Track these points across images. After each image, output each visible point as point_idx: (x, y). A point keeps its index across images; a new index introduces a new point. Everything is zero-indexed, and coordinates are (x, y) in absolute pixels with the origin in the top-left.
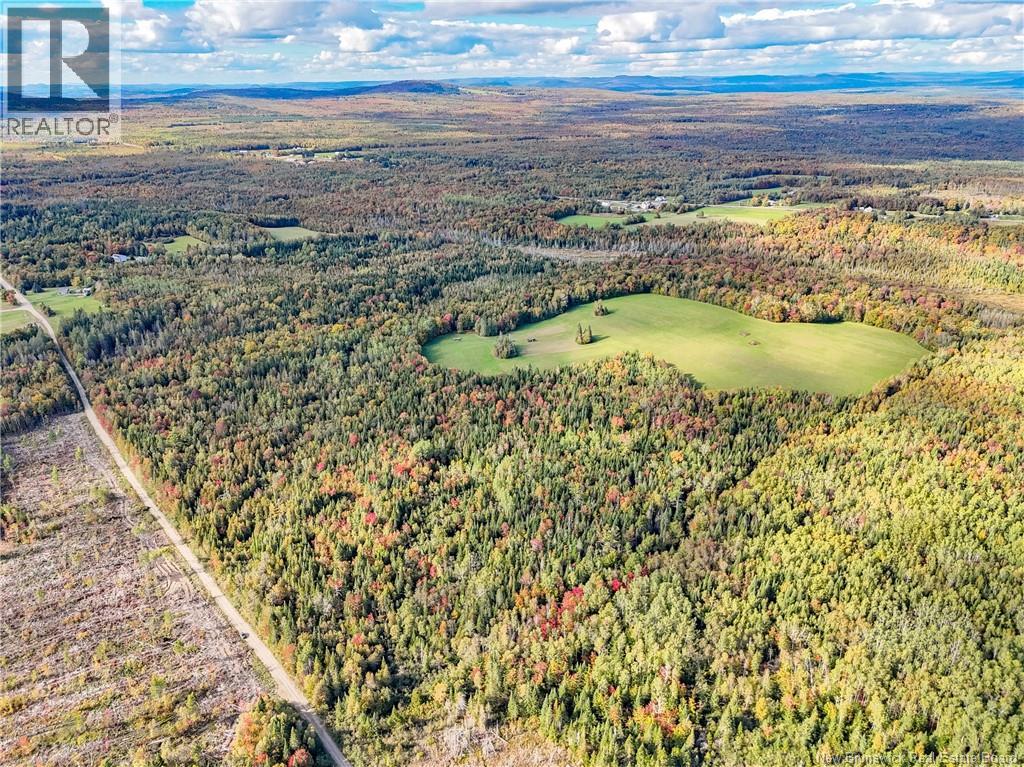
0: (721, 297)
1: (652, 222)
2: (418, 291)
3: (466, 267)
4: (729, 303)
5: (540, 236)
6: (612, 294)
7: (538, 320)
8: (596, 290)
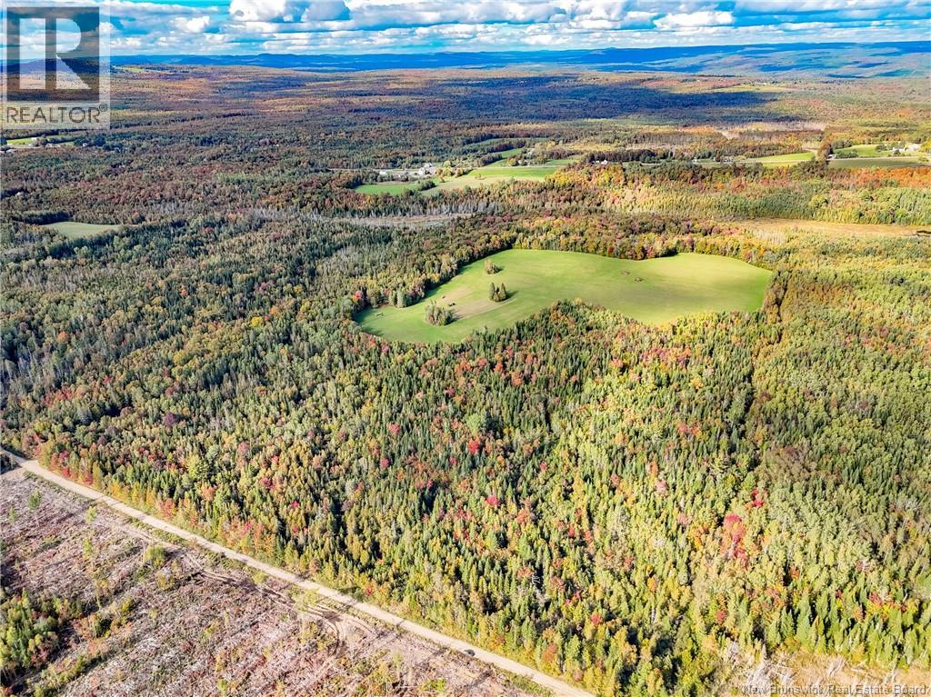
0: (582, 245)
1: (444, 186)
4: (591, 249)
5: (352, 208)
7: (440, 285)
8: (474, 251)
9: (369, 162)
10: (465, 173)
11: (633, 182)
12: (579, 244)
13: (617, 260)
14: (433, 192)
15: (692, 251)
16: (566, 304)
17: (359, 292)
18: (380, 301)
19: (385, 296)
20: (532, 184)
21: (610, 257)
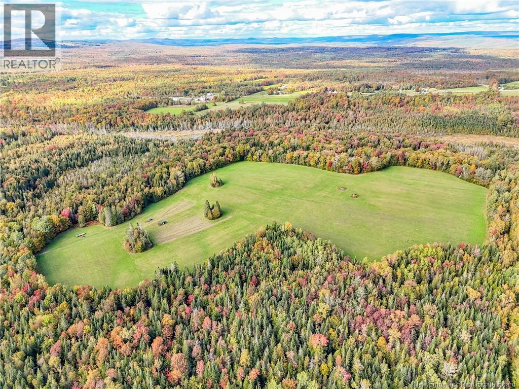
0: (305, 159)
1: (212, 109)
2: (30, 186)
3: (79, 155)
4: (312, 163)
5: (136, 124)
6: (218, 166)
7: (161, 198)
8: (205, 164)
9: (169, 93)
10: (233, 100)
11: (355, 106)
12: (302, 158)
13: (335, 173)
14: (204, 113)
15: (405, 165)
16: (274, 229)
17: (67, 210)
18: (91, 218)
19: (97, 213)
20: (279, 106)
21: (329, 170)
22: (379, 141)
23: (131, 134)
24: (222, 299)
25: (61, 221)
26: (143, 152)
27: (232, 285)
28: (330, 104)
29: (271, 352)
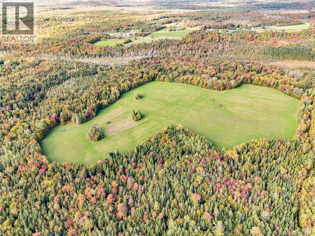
0: (191, 80)
1: (135, 42)
2: (31, 98)
3: (56, 76)
4: (195, 83)
5: (88, 54)
6: (139, 85)
7: (106, 106)
8: (131, 84)
9: (107, 30)
10: (147, 35)
11: (223, 40)
12: (189, 80)
13: (209, 90)
14: (129, 45)
15: (251, 84)
16: (172, 129)
17: (54, 115)
18: (68, 119)
19: (71, 116)
20: (176, 40)
21: (205, 88)
22: (236, 67)
23: (86, 60)
24: (143, 171)
25: (51, 122)
26: (94, 74)
27: (149, 163)
28: (207, 39)
29: (170, 203)
